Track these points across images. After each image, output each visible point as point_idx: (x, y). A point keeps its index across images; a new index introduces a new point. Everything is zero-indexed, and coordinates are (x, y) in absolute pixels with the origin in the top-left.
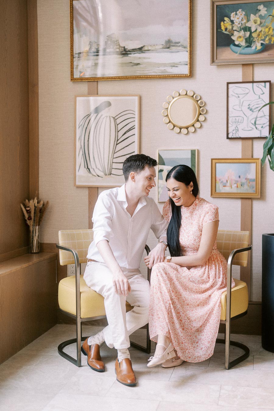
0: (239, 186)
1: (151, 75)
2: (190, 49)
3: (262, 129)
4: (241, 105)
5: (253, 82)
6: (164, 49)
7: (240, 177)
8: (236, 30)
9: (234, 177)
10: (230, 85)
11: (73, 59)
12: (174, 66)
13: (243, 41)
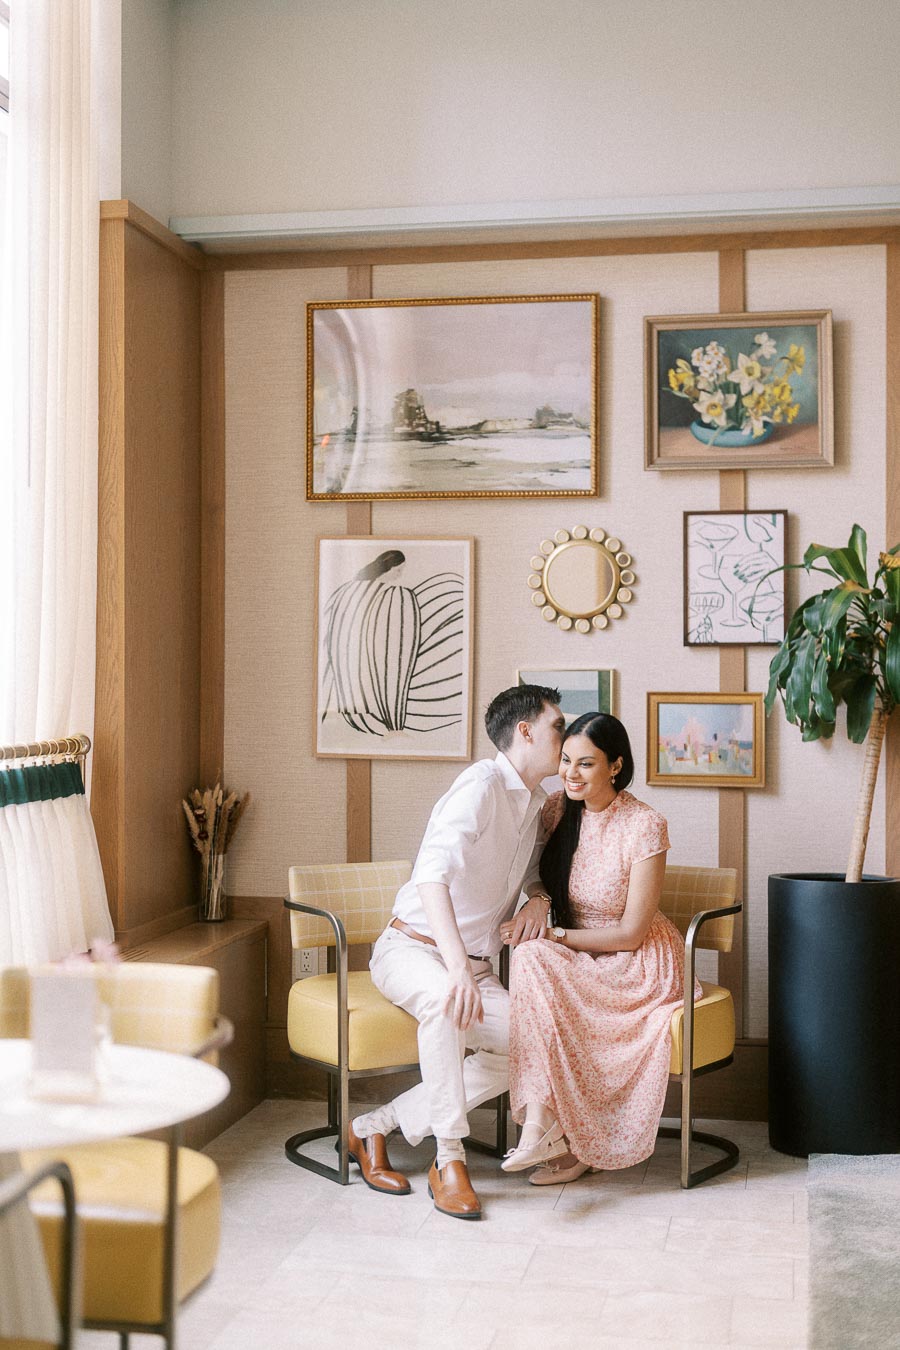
0: (713, 758)
1: (502, 492)
2: (596, 432)
3: (768, 622)
4: (718, 565)
5: (746, 512)
6: (534, 430)
7: (715, 737)
8: (704, 390)
9: (703, 738)
10: (692, 519)
11: (312, 449)
12: (557, 471)
13: (719, 415)
